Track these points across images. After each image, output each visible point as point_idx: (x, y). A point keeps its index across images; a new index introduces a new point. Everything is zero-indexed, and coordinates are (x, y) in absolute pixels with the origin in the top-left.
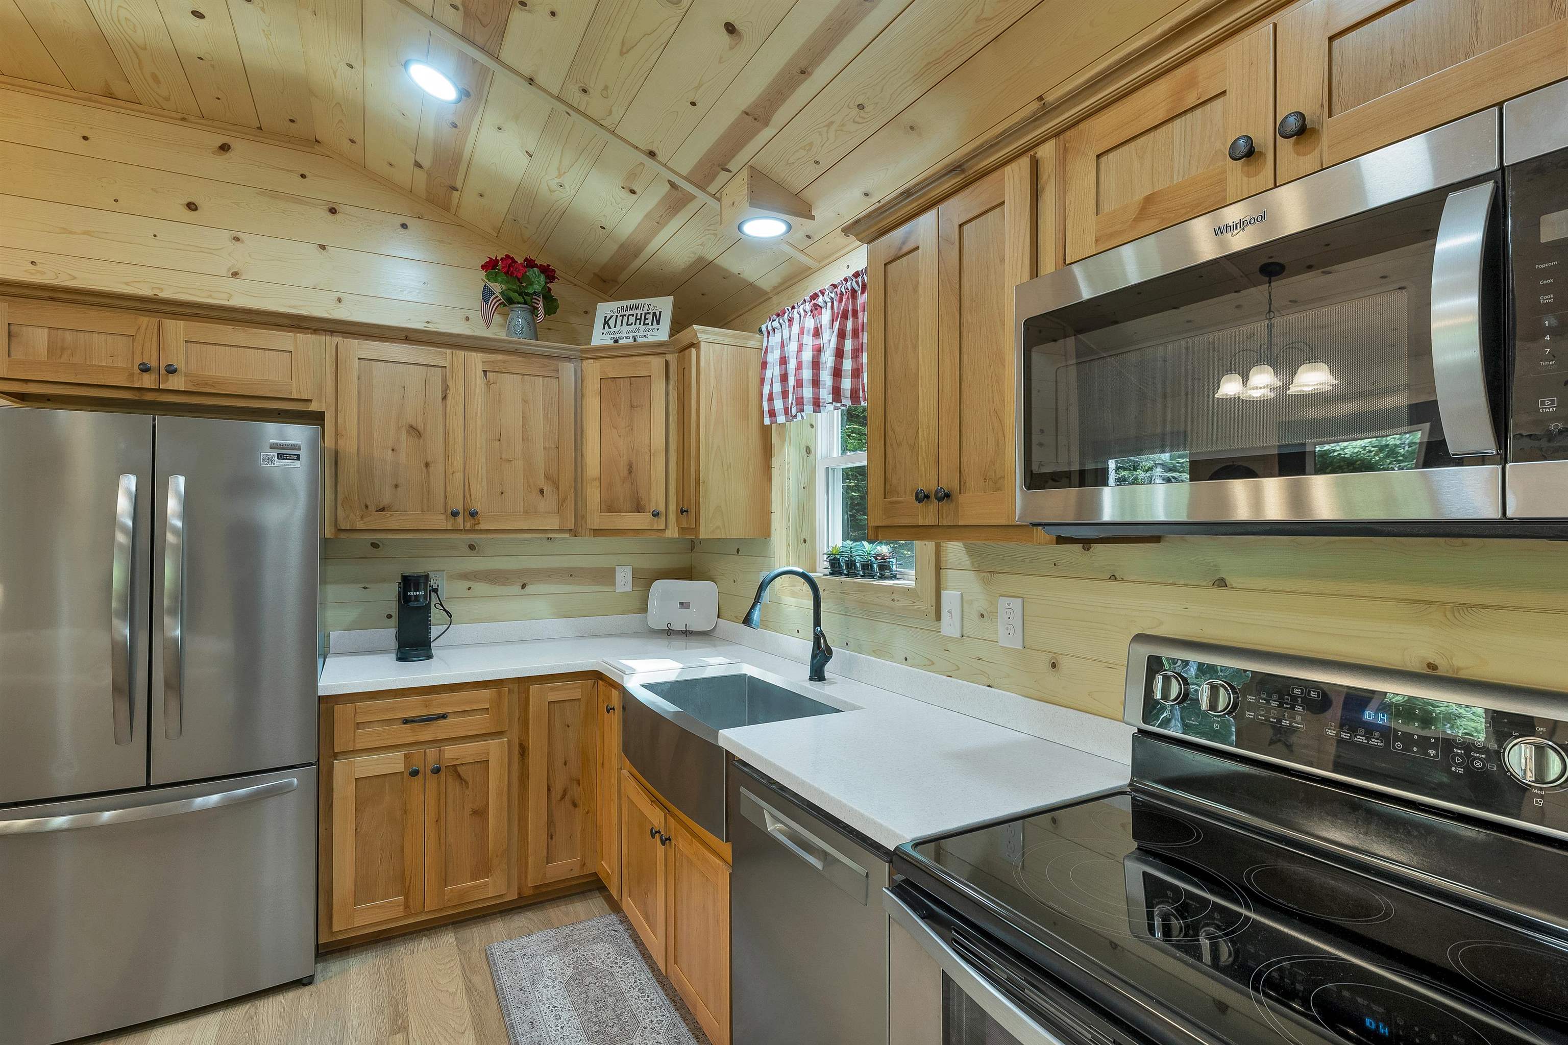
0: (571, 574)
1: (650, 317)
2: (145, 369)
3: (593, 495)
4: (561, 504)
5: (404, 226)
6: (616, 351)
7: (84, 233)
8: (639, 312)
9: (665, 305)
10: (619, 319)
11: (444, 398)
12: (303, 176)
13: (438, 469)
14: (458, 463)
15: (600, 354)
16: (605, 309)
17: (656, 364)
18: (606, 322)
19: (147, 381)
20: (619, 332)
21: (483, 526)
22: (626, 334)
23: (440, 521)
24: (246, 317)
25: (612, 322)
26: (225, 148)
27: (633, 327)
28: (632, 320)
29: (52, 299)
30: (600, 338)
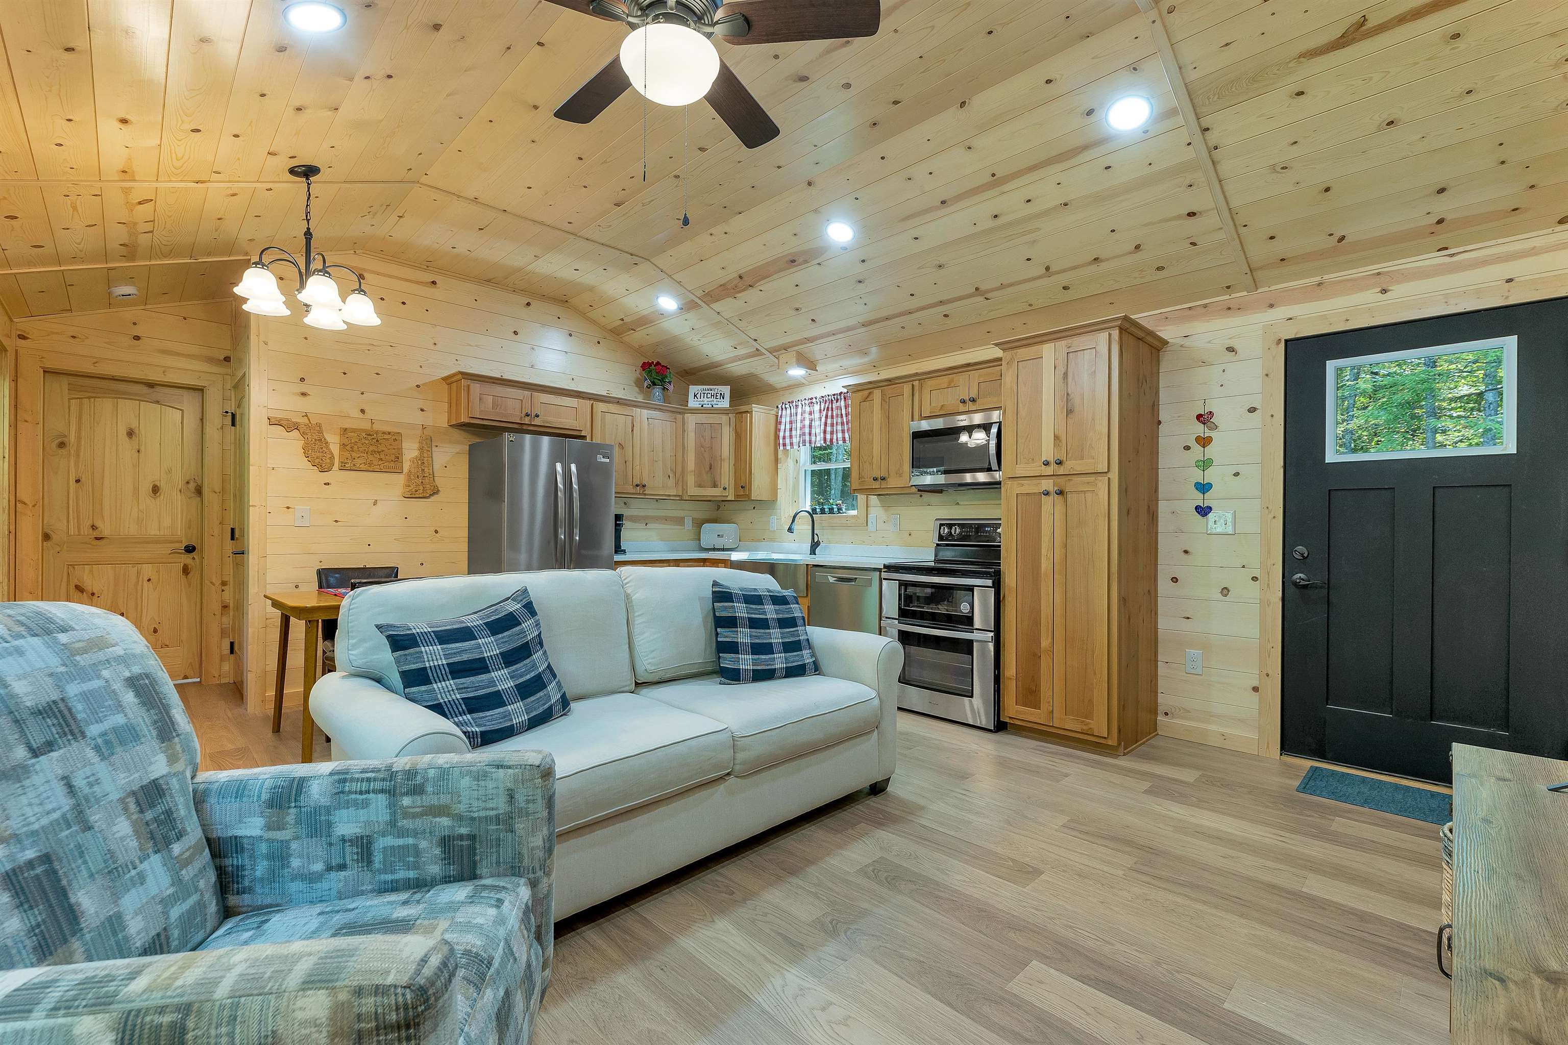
0: (666, 519)
1: (719, 395)
2: (527, 415)
3: (691, 480)
4: (677, 484)
5: (599, 343)
6: (702, 410)
7: (476, 346)
8: (713, 392)
9: (726, 390)
10: (702, 395)
11: (632, 431)
12: (559, 318)
13: (629, 464)
14: (637, 462)
15: (694, 411)
16: (693, 389)
17: (724, 419)
18: (695, 396)
19: (527, 420)
20: (703, 401)
21: (646, 492)
22: (707, 402)
23: (630, 489)
24: (561, 391)
25: (698, 396)
26: (528, 304)
27: (710, 399)
28: (709, 396)
29: (493, 383)
30: (693, 403)
